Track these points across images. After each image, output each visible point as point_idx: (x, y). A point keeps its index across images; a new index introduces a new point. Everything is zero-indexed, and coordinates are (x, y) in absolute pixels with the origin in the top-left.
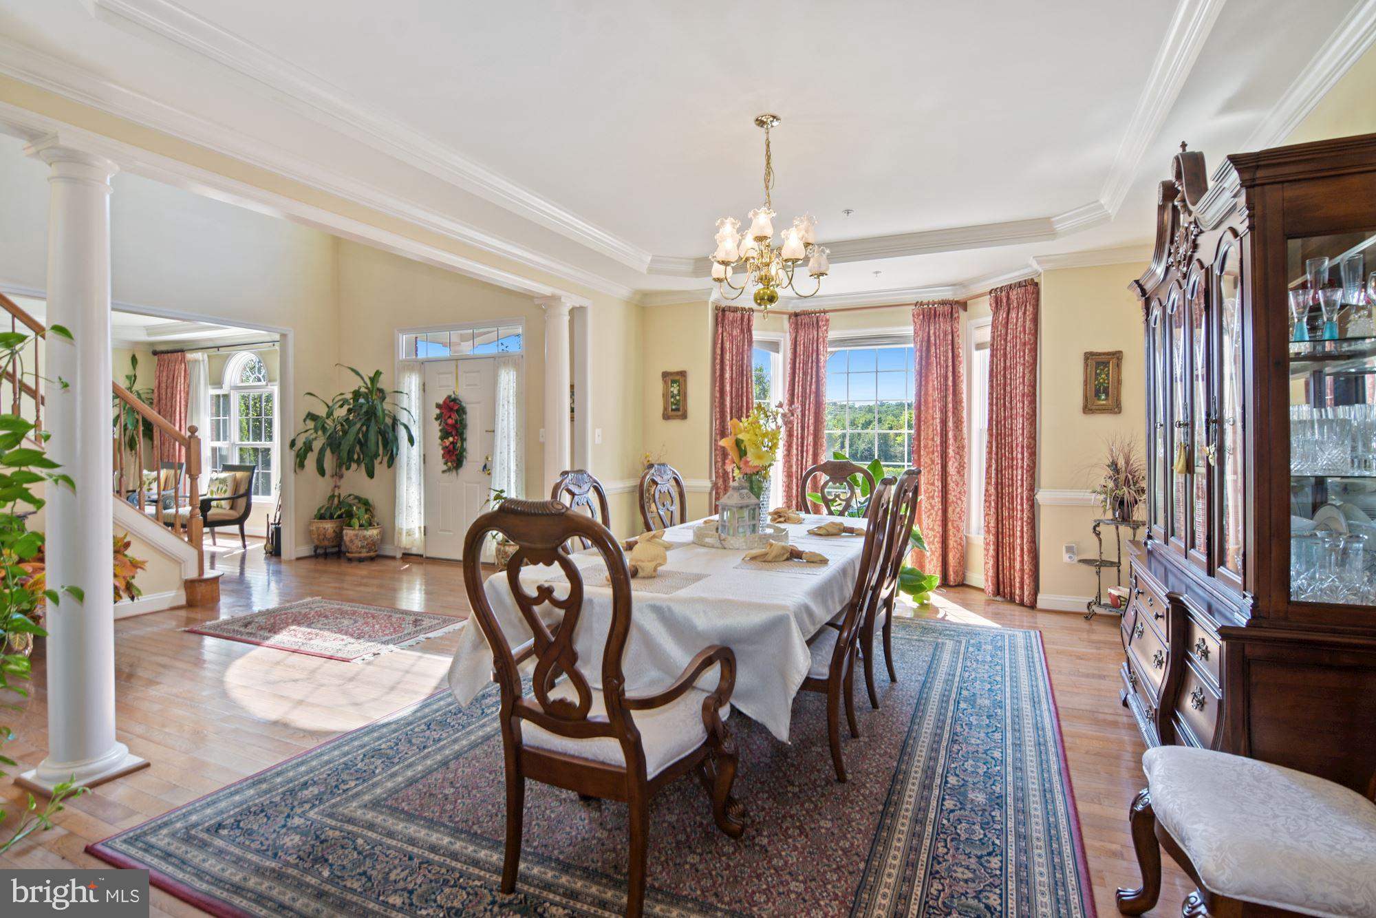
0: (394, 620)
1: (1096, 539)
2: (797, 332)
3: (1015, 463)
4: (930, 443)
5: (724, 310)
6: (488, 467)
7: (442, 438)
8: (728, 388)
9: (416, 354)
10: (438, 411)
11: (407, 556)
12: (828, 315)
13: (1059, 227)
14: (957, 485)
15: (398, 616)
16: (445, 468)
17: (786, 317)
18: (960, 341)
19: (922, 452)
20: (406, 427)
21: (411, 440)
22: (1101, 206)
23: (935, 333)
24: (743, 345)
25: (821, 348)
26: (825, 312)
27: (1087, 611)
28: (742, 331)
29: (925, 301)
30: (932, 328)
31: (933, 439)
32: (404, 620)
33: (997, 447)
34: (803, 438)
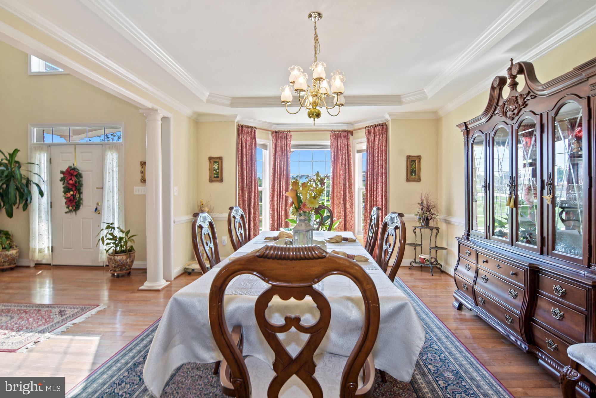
0: (43, 313)
1: (414, 235)
2: (276, 141)
3: (378, 203)
4: (339, 194)
5: (242, 127)
6: (98, 209)
7: (65, 192)
8: (245, 166)
9: (44, 141)
10: (62, 176)
11: (39, 265)
12: (291, 133)
13: (404, 100)
14: (350, 213)
15: (45, 309)
16: (67, 210)
17: (270, 133)
18: (351, 149)
19: (335, 198)
20: (37, 185)
21: (41, 193)
22: (424, 92)
23: (340, 145)
24: (252, 145)
25: (288, 149)
26: (290, 132)
27: (410, 265)
28: (251, 138)
29: (336, 130)
30: (339, 142)
31: (340, 193)
32: (51, 312)
33: (370, 196)
34: (280, 192)
